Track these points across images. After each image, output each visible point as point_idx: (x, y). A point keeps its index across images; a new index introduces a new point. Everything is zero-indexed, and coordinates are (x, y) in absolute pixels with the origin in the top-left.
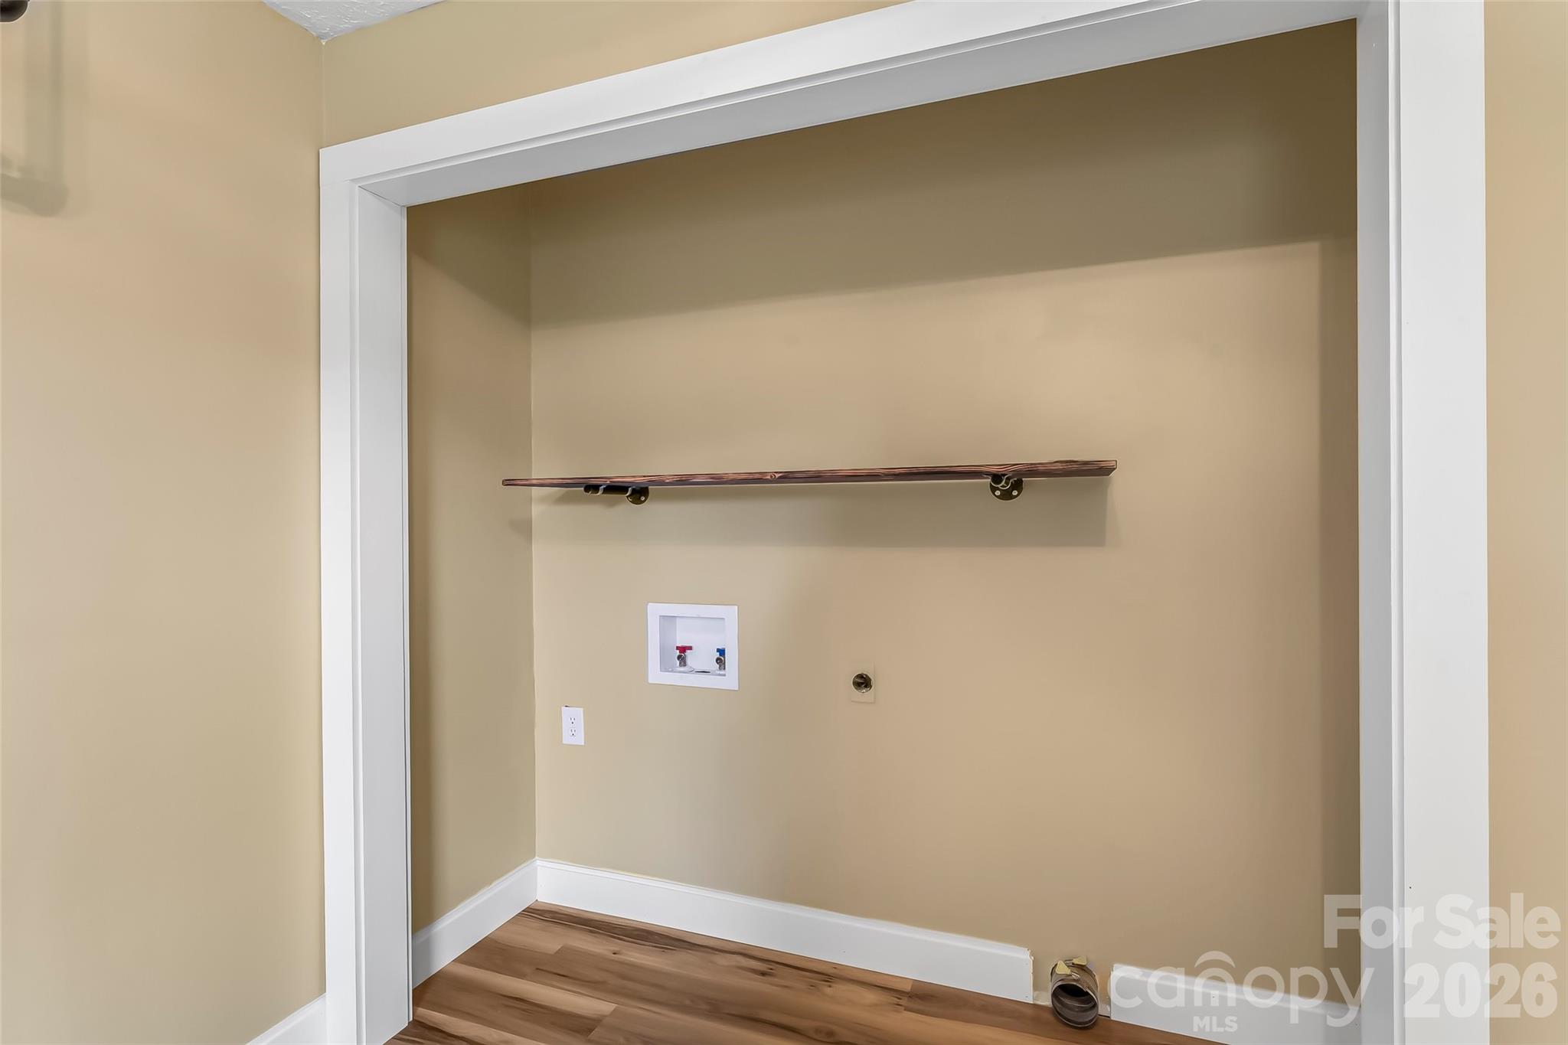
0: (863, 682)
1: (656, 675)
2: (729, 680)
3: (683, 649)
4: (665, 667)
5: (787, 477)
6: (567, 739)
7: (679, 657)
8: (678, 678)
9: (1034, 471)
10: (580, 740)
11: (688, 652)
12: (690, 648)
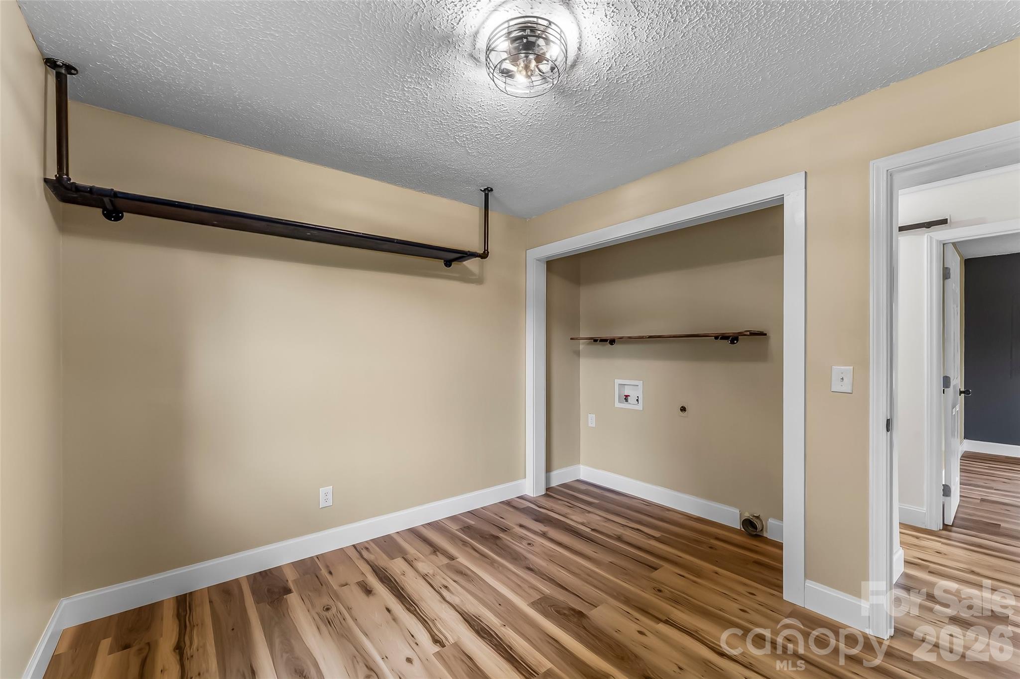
0: (683, 409)
1: (618, 405)
2: (640, 407)
3: (627, 396)
4: (620, 402)
5: (650, 337)
6: (590, 425)
7: (625, 399)
8: (625, 405)
9: (741, 334)
10: (594, 425)
11: (629, 397)
12: (629, 396)
